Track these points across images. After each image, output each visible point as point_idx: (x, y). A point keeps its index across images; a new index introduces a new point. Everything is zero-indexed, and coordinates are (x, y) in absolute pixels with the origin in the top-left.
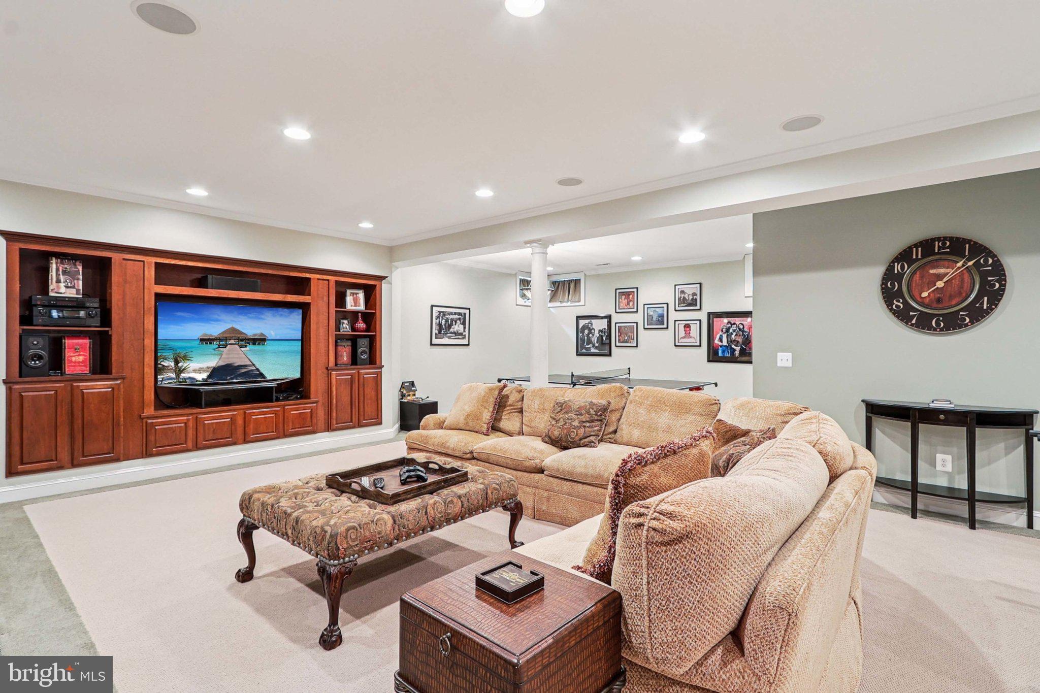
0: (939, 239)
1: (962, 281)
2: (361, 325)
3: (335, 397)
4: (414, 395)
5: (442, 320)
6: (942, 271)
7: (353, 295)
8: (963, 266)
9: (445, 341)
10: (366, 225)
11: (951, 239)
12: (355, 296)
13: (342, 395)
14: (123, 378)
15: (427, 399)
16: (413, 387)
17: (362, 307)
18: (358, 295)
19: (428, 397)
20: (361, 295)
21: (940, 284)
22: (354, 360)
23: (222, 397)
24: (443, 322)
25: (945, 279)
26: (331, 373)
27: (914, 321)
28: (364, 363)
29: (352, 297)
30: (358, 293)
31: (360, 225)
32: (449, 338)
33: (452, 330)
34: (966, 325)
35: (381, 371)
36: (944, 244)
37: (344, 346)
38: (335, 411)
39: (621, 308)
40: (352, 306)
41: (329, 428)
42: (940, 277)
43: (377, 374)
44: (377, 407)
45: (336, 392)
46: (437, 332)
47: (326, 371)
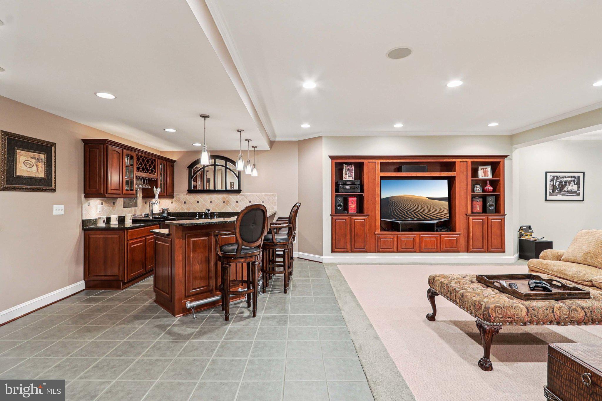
2: (489, 188)
3: (471, 232)
4: (531, 235)
5: (556, 182)
7: (483, 169)
9: (560, 197)
10: (493, 124)
12: (484, 170)
13: (476, 231)
14: (368, 216)
15: (542, 239)
16: (530, 230)
17: (490, 177)
18: (486, 169)
19: (543, 238)
20: (489, 169)
22: (485, 210)
23: (408, 227)
24: (557, 184)
26: (469, 217)
28: (491, 212)
29: (482, 171)
30: (487, 168)
31: (489, 125)
32: (563, 195)
33: (565, 189)
35: (504, 218)
37: (478, 201)
38: (472, 241)
40: (482, 176)
41: (468, 250)
43: (502, 220)
44: (502, 241)
45: (472, 229)
46: (551, 191)
47: (465, 216)
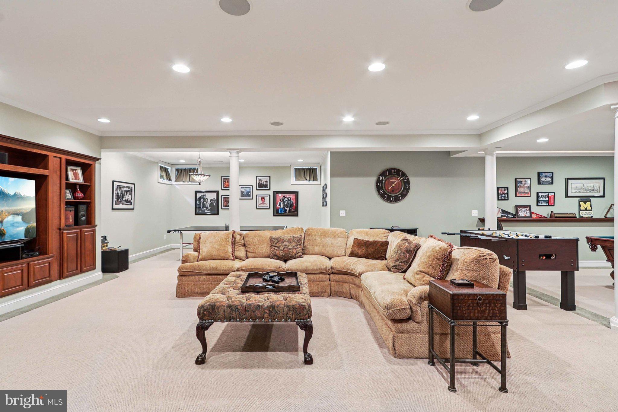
0: (393, 169)
1: (399, 185)
2: (80, 194)
3: (66, 251)
4: (107, 246)
5: (119, 191)
6: (394, 180)
7: (73, 171)
8: (400, 179)
9: (121, 206)
10: (104, 120)
11: (396, 169)
12: (74, 172)
13: (70, 248)
15: (119, 248)
16: (106, 240)
17: (81, 180)
18: (77, 171)
19: (120, 246)
20: (79, 171)
21: (393, 185)
22: (77, 222)
24: (120, 193)
25: (395, 184)
26: (63, 232)
27: (386, 198)
28: (83, 223)
29: (72, 172)
30: (77, 170)
31: (99, 120)
32: (123, 204)
33: (124, 199)
34: (400, 200)
35: (95, 230)
36: (394, 171)
37: (70, 211)
38: (66, 262)
39: (225, 187)
40: (73, 179)
41: (61, 276)
42: (393, 183)
43: (93, 232)
44: (93, 256)
45: (67, 248)
46: (116, 200)
47: (58, 231)
